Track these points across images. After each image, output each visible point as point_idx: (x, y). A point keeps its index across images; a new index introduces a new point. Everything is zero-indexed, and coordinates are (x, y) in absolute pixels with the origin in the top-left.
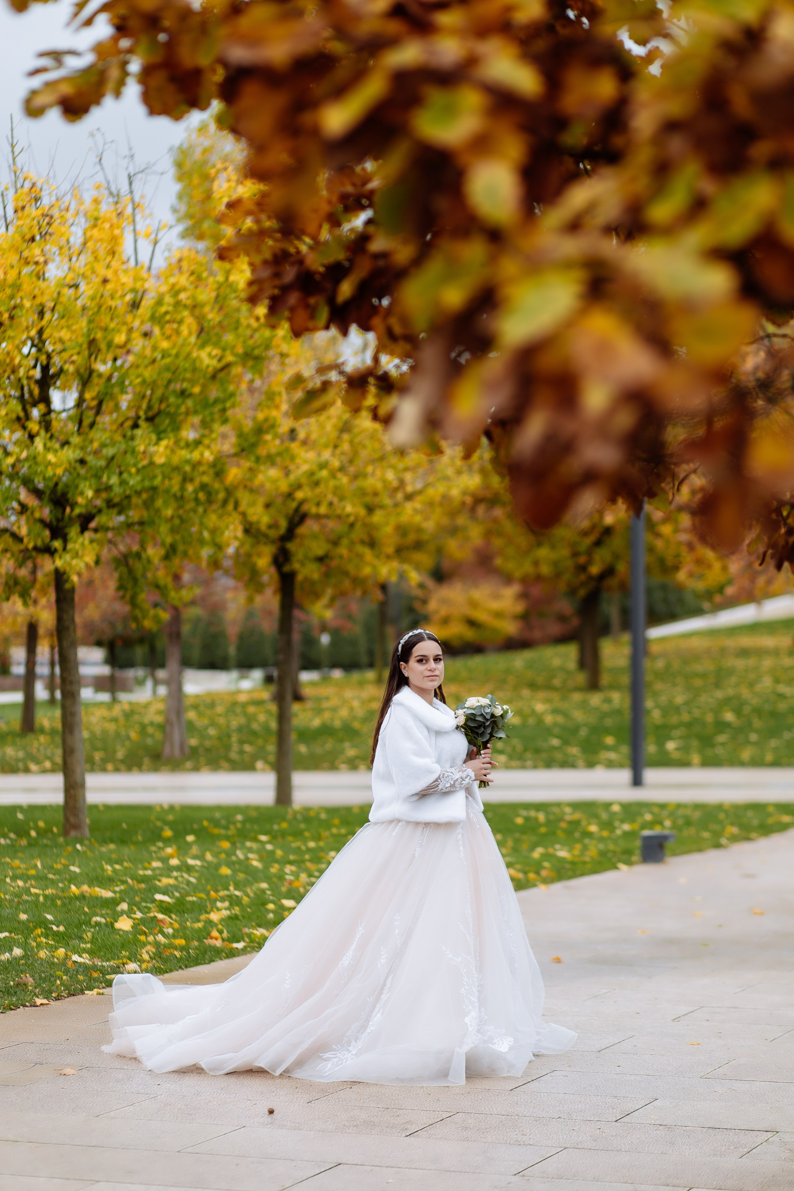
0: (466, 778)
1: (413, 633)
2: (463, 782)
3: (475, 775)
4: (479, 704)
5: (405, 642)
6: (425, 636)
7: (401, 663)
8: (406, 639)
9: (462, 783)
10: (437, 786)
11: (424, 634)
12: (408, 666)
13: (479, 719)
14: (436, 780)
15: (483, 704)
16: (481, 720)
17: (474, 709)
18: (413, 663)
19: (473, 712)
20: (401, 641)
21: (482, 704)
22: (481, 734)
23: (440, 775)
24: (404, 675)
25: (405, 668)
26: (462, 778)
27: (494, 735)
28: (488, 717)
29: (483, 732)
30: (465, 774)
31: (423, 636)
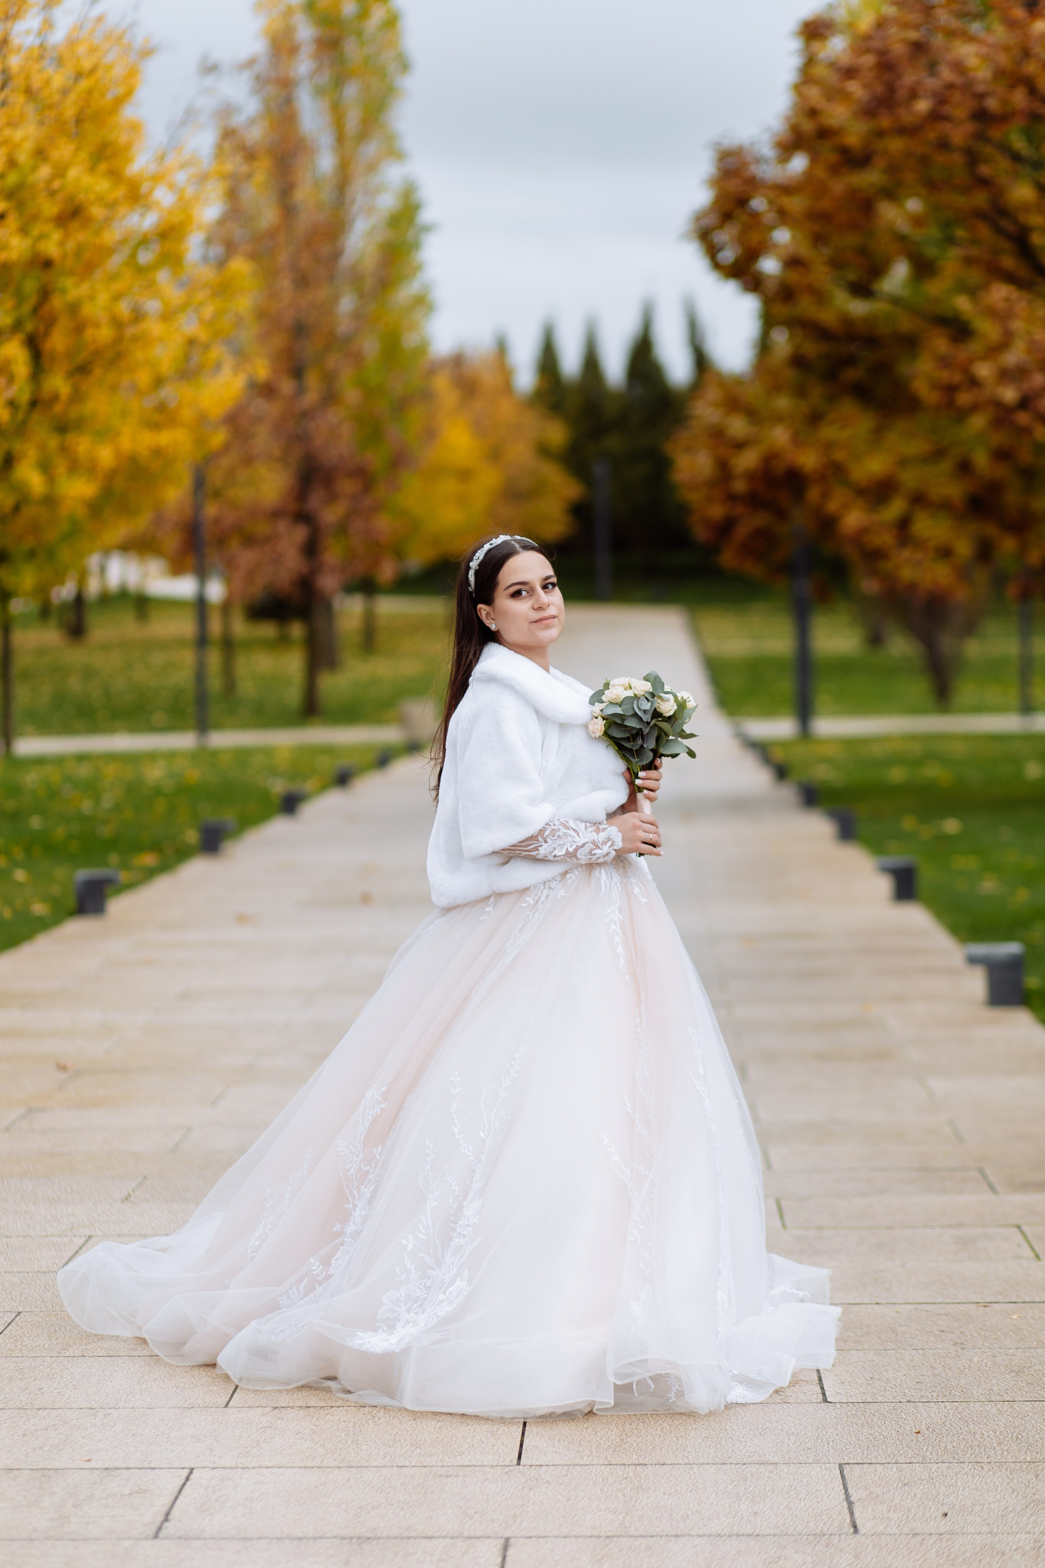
0: (604, 843)
1: (491, 544)
2: (597, 851)
3: (624, 840)
4: (630, 693)
5: (480, 565)
6: (517, 546)
7: (480, 606)
8: (481, 557)
9: (593, 852)
10: (536, 849)
11: (513, 542)
12: (494, 610)
13: (632, 723)
15: (639, 693)
16: (634, 726)
17: (620, 705)
18: (503, 601)
19: (619, 710)
20: (471, 564)
21: (637, 692)
22: (636, 751)
24: (488, 628)
25: (488, 614)
26: (594, 843)
27: (662, 751)
28: (646, 718)
29: (642, 746)
30: (602, 836)
31: (513, 545)
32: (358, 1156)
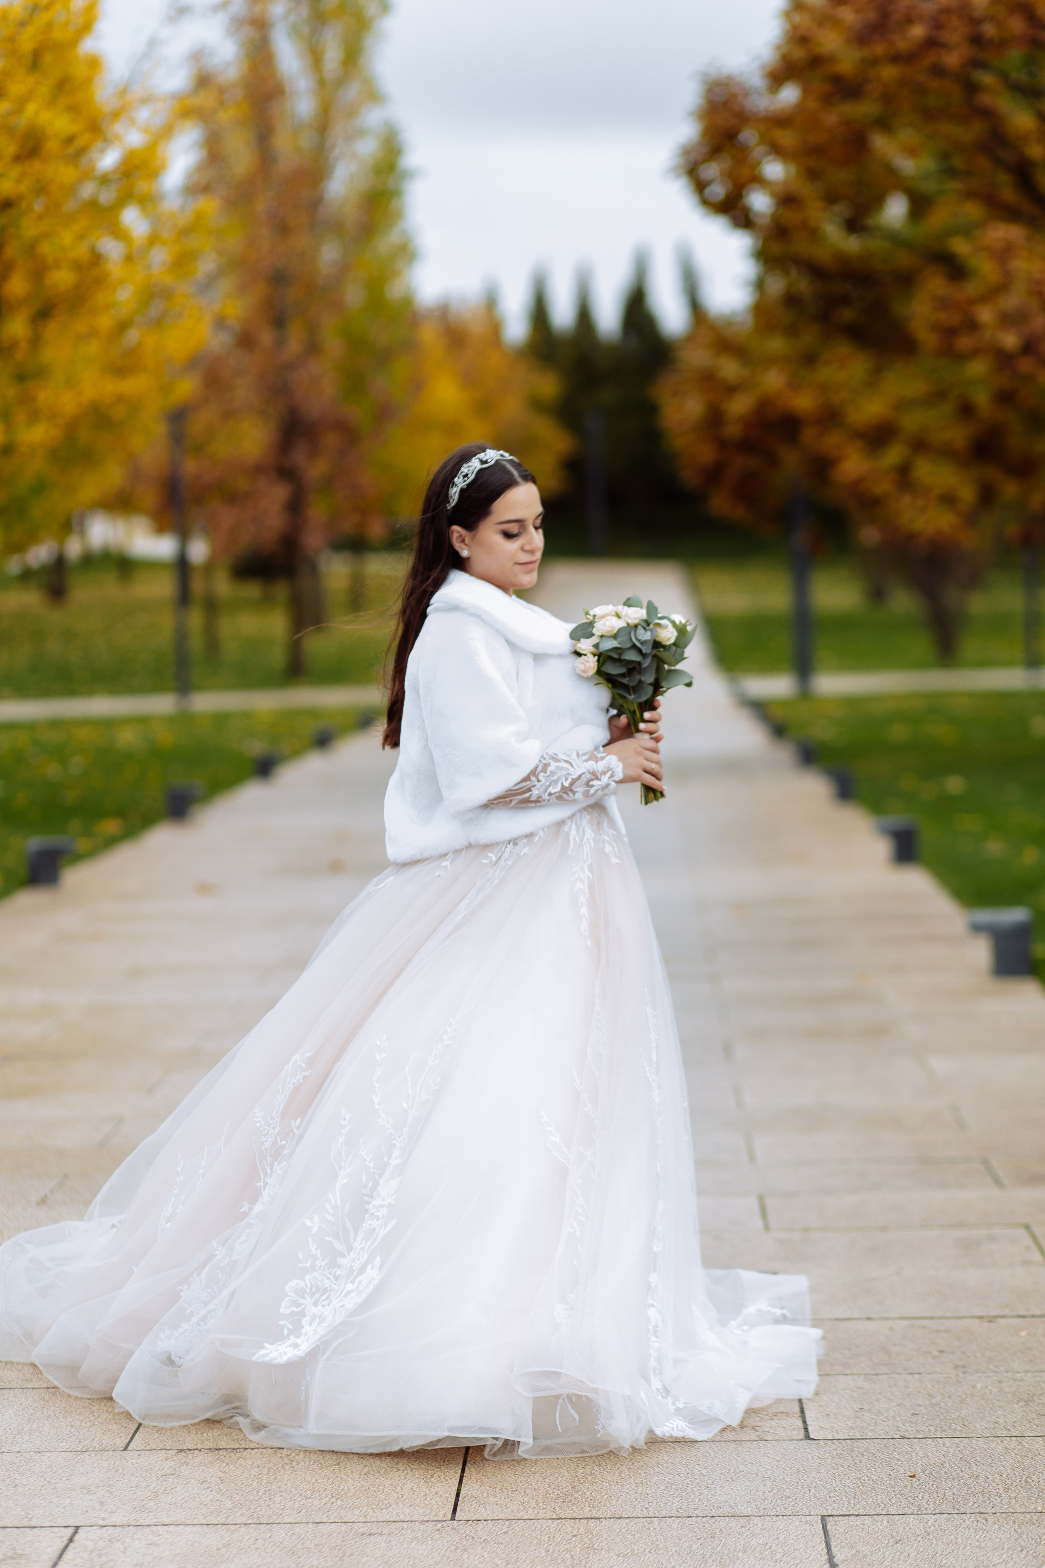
0: (604, 773)
1: (483, 462)
2: (595, 783)
3: (624, 767)
4: (622, 623)
7: (456, 528)
8: (469, 475)
9: (591, 783)
10: (529, 790)
12: (473, 539)
14: (527, 779)
15: (633, 622)
16: (633, 657)
17: (615, 637)
21: (630, 621)
23: (536, 768)
25: (463, 540)
26: (593, 774)
28: (646, 649)
29: (640, 683)
30: (601, 765)
32: (274, 1128)
